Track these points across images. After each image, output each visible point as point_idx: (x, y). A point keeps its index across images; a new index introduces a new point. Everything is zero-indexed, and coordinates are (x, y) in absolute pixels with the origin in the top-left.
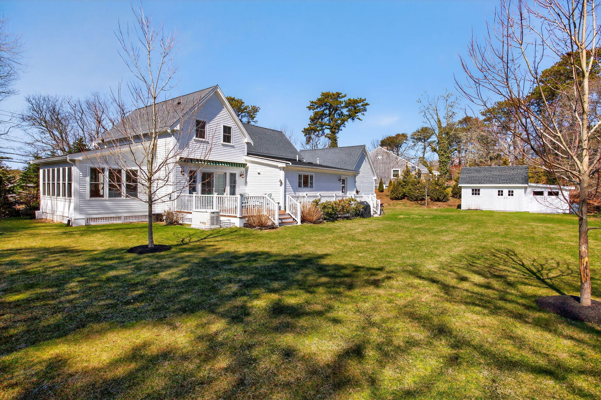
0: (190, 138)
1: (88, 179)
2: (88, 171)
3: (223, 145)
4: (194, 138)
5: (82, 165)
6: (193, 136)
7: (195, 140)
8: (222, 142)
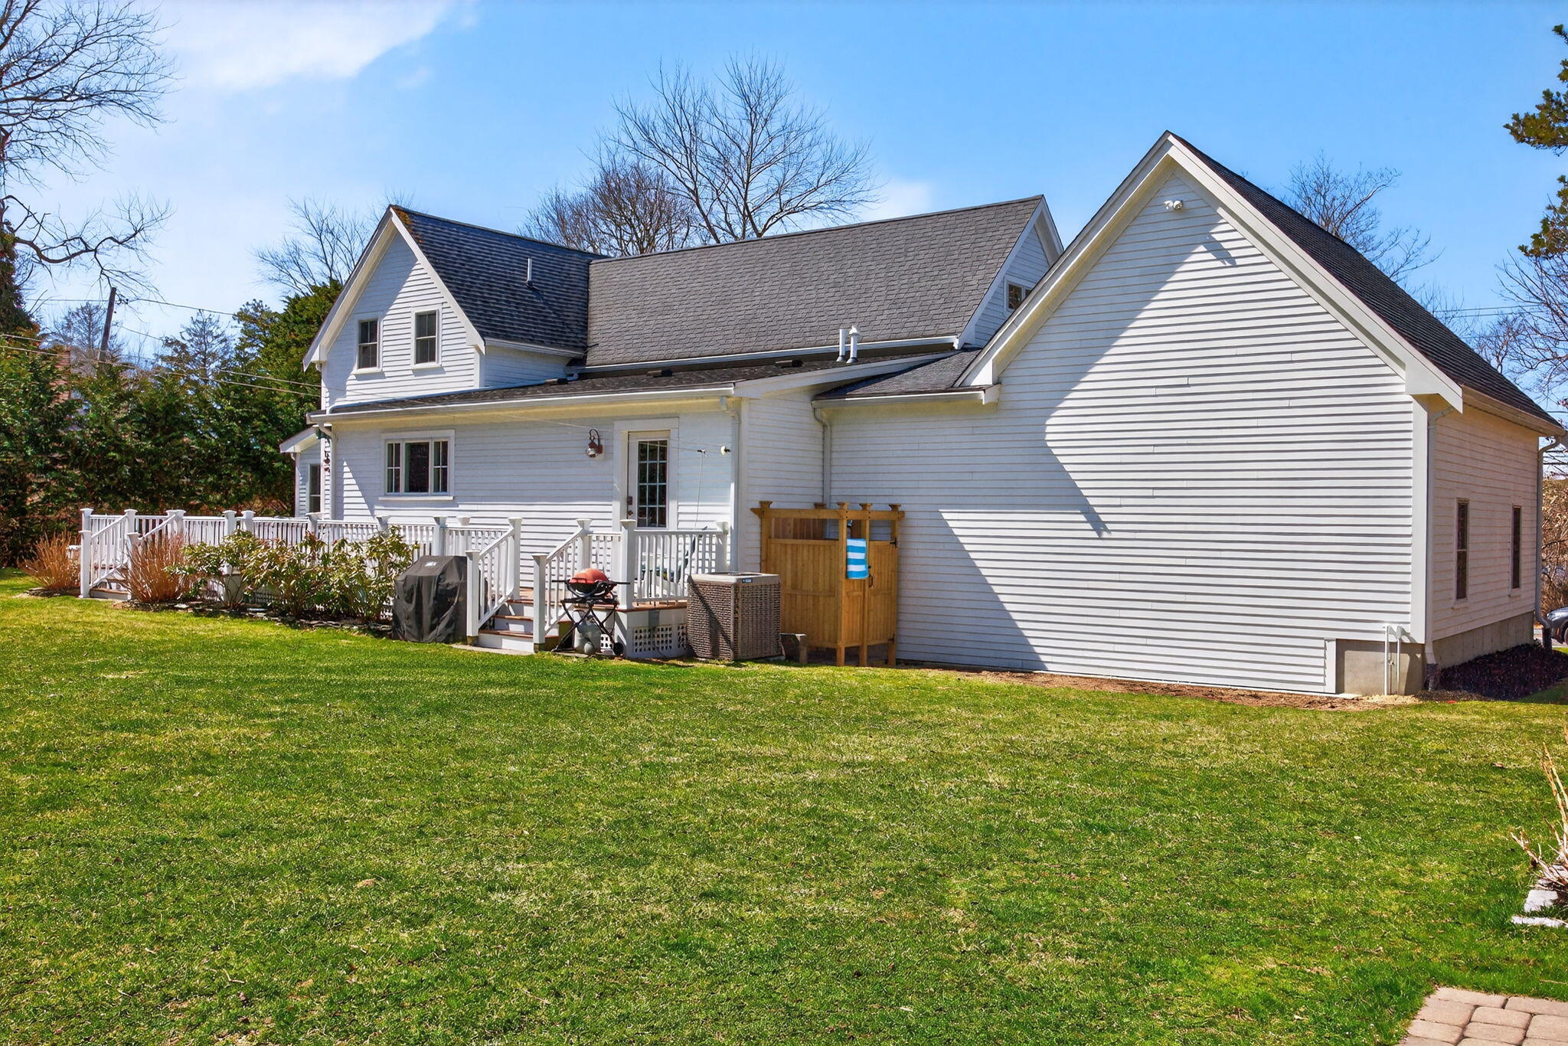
3: (417, 372)
4: (356, 370)
6: (352, 366)
7: (359, 377)
8: (412, 364)
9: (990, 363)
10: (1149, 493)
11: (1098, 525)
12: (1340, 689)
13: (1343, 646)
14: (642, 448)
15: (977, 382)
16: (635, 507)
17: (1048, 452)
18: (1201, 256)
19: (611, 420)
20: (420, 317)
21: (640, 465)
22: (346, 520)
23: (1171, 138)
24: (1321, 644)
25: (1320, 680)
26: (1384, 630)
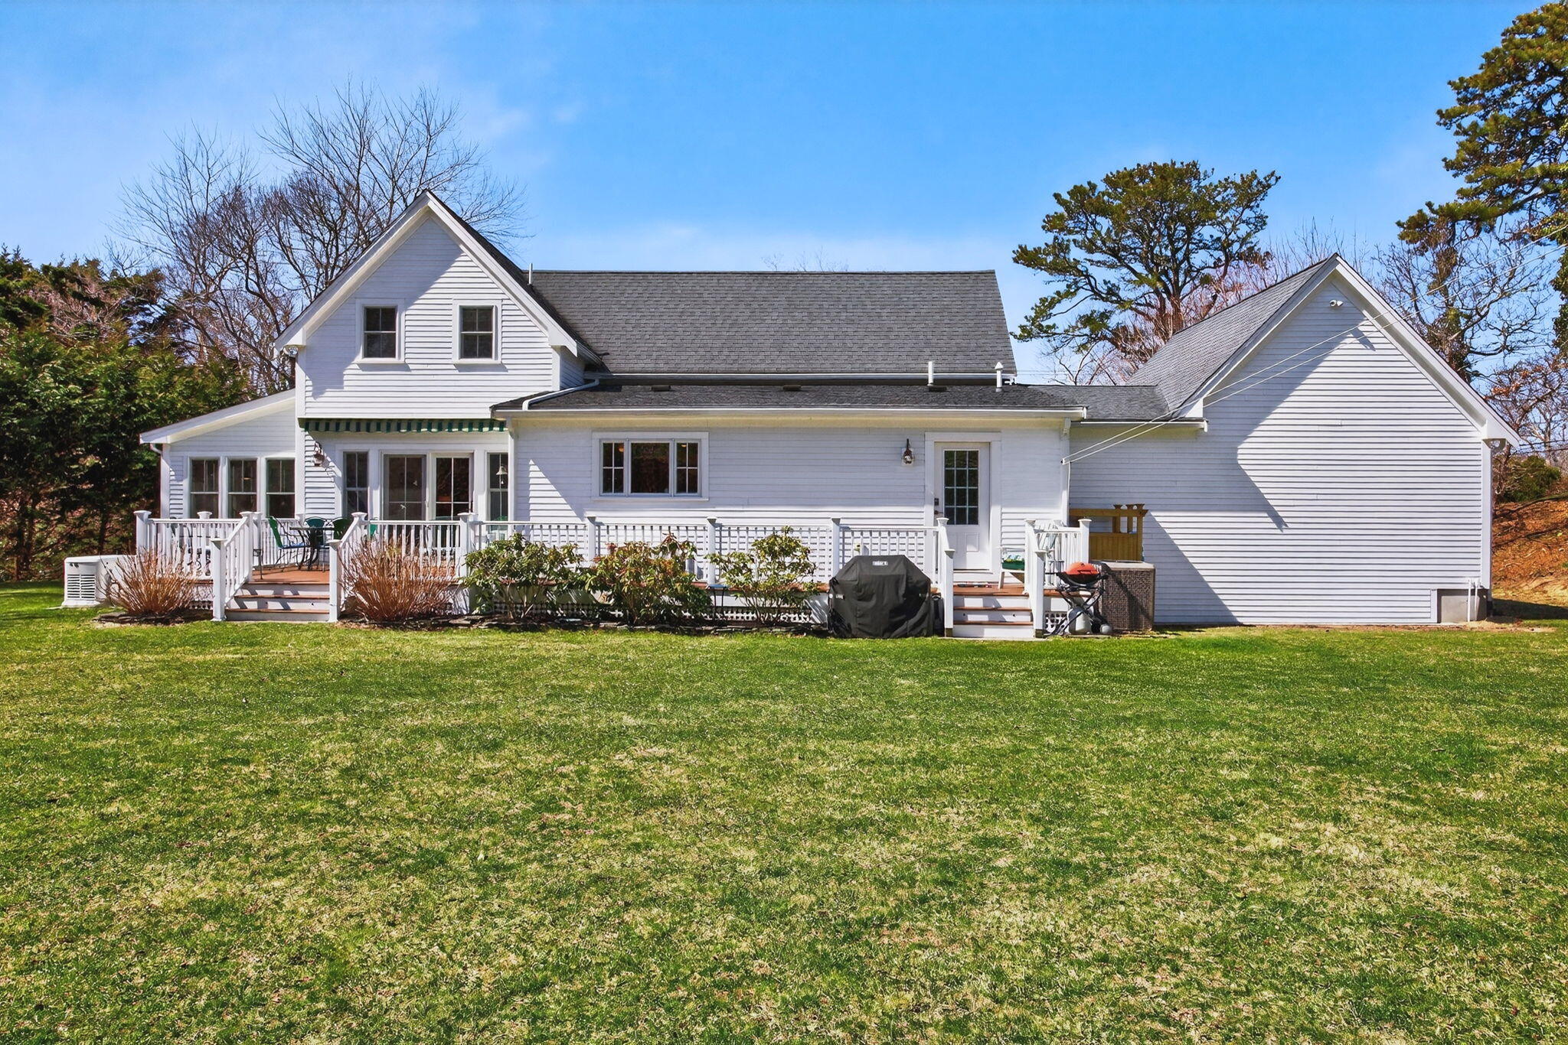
0: (350, 360)
1: (186, 484)
2: (188, 467)
3: (459, 367)
4: (360, 358)
5: (176, 454)
6: (356, 354)
7: (363, 367)
8: (456, 358)
9: (1201, 400)
10: (1314, 497)
11: (1279, 521)
12: (1439, 621)
13: (1441, 593)
14: (949, 455)
15: (1190, 414)
16: (942, 507)
17: (1238, 467)
18: (1350, 341)
19: (923, 431)
20: (467, 313)
21: (946, 471)
22: (532, 520)
23: (1338, 258)
24: (1428, 592)
25: (1428, 615)
26: (1468, 582)
